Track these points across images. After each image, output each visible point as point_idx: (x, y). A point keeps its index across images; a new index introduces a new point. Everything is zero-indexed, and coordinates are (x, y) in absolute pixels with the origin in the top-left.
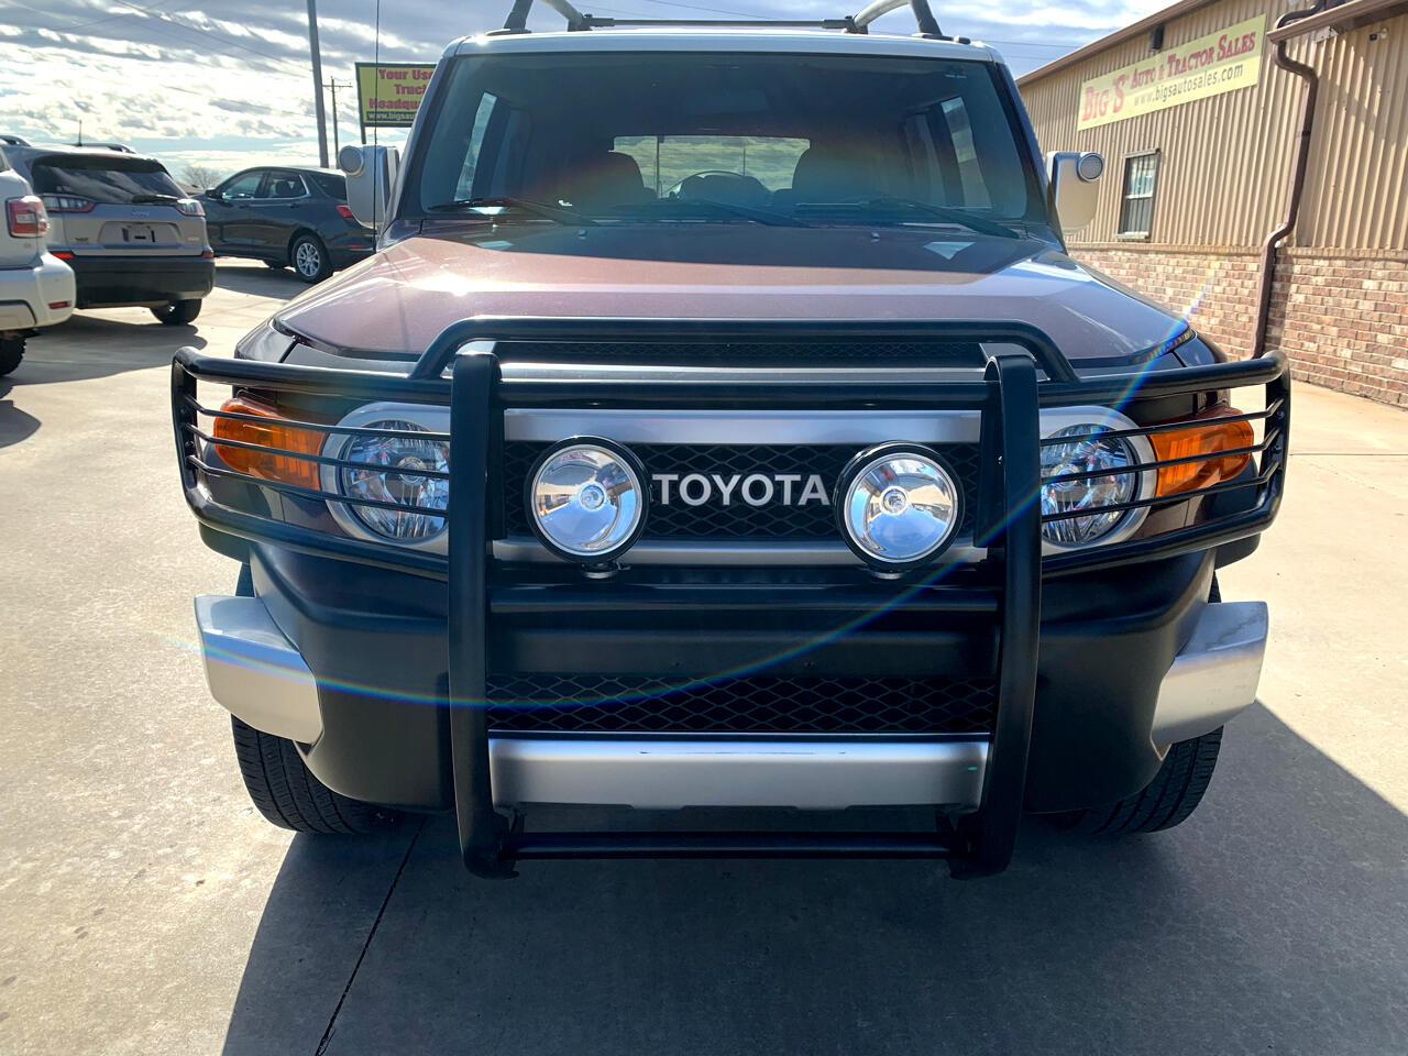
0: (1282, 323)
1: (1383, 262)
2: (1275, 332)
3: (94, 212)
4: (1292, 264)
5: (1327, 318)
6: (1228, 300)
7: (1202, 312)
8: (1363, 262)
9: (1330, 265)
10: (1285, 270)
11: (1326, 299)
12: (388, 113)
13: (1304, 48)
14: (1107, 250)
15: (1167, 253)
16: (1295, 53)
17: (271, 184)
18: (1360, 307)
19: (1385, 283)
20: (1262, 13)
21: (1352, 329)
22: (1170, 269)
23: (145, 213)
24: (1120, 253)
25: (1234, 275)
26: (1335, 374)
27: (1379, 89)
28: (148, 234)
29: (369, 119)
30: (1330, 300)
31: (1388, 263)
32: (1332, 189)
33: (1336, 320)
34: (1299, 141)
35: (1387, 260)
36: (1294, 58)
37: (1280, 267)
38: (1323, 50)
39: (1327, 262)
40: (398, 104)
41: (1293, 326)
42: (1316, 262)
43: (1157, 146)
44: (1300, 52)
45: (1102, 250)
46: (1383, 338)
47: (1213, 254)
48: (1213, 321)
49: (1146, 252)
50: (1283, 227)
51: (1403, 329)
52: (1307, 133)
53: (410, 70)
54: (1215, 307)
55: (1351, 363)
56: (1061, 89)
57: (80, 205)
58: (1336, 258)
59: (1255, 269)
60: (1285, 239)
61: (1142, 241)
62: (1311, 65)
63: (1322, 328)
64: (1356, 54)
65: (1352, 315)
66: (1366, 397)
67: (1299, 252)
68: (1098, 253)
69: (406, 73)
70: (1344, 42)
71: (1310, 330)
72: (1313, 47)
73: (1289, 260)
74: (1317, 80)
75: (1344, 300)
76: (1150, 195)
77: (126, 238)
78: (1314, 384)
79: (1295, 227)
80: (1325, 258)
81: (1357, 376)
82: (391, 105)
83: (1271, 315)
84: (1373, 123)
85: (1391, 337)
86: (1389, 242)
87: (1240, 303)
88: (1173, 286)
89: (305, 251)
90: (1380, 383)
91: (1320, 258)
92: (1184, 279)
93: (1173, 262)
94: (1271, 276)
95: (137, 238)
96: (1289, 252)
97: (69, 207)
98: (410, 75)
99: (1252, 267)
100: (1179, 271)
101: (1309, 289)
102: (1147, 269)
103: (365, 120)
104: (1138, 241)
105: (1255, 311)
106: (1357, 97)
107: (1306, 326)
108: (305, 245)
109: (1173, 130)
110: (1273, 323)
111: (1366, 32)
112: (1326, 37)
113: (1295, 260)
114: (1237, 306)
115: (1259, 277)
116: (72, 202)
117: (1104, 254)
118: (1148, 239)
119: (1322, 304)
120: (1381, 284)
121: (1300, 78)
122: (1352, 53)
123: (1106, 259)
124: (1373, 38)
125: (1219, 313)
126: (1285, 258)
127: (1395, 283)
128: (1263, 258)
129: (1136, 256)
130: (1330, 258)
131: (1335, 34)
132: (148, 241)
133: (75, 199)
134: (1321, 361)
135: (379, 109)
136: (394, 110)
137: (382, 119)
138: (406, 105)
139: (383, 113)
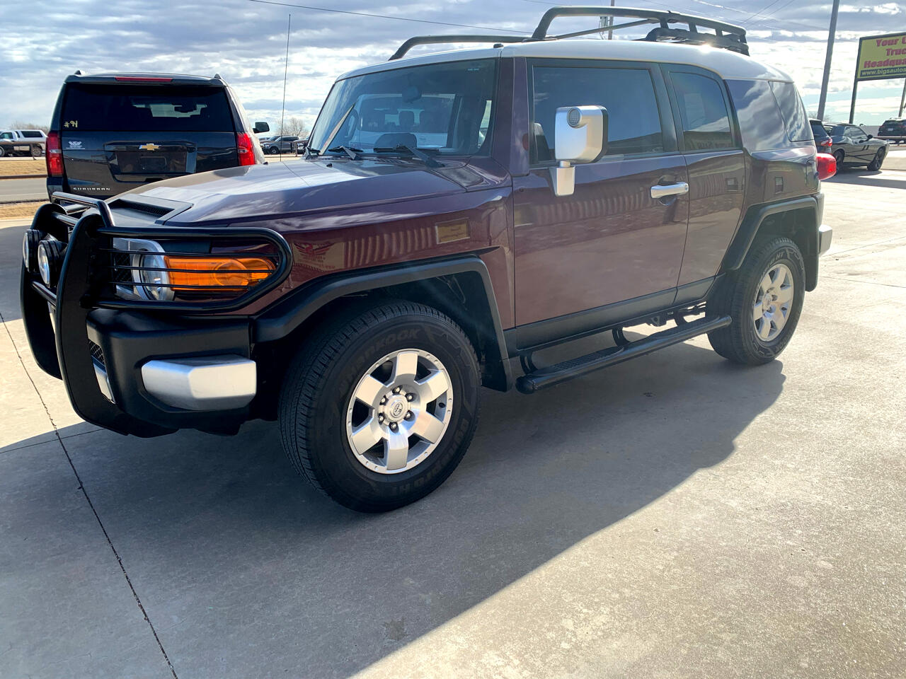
12: (877, 70)
29: (861, 75)
40: (887, 63)
69: (897, 40)
82: (881, 63)
98: (898, 42)
103: (859, 77)
135: (871, 68)
136: (883, 67)
137: (871, 75)
138: (892, 63)
139: (873, 70)
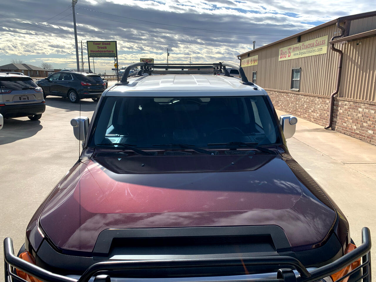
0: (336, 118)
1: (364, 104)
2: (335, 120)
3: (11, 93)
4: (339, 102)
5: (349, 117)
6: (321, 110)
7: (314, 112)
8: (358, 103)
9: (349, 103)
10: (337, 103)
11: (348, 112)
12: (95, 54)
13: (339, 45)
14: (288, 93)
15: (304, 95)
16: (336, 46)
17: (63, 76)
18: (358, 115)
19: (365, 110)
20: (327, 35)
21: (356, 121)
22: (305, 100)
23: (26, 92)
24: (291, 94)
25: (323, 103)
26: (352, 132)
27: (360, 57)
28: (26, 98)
29: (90, 55)
30: (350, 112)
31: (365, 104)
32: (348, 83)
33: (351, 118)
34: (339, 69)
35: (365, 103)
36: (336, 48)
37: (335, 102)
38: (344, 46)
39: (348, 102)
40: (98, 51)
41: (340, 119)
42: (345, 102)
43: (300, 67)
44: (337, 46)
45: (286, 93)
46: (365, 124)
47: (317, 97)
48: (318, 115)
49: (299, 95)
50: (335, 92)
51: (370, 122)
52: (341, 67)
53: (101, 43)
54: (318, 111)
55: (356, 130)
56: (274, 49)
57: (7, 91)
58: (351, 102)
59: (329, 102)
60: (336, 95)
61: (297, 91)
62: (341, 50)
63: (348, 120)
64: (353, 48)
65: (356, 117)
66: (361, 140)
67: (340, 99)
68: (285, 94)
70: (349, 45)
71: (344, 120)
72: (341, 45)
73: (338, 101)
74: (343, 54)
75: (353, 113)
76: (299, 79)
77: (20, 99)
78: (346, 135)
79: (339, 92)
80: (347, 101)
81: (358, 134)
82: (96, 51)
83: (333, 115)
84: (359, 66)
85: (367, 124)
86: (365, 98)
87: (325, 111)
88: (306, 104)
89: (72, 94)
90: (365, 136)
91: (346, 101)
92: (309, 103)
93: (306, 98)
94: (333, 104)
95: (23, 99)
96: (338, 99)
97: (4, 92)
98: (101, 44)
99: (328, 101)
100: (308, 101)
101: (344, 109)
102: (299, 99)
104: (296, 91)
105: (329, 113)
106: (354, 59)
107: (343, 119)
108: (72, 93)
109: (304, 63)
110: (334, 117)
111: (355, 43)
112: (345, 43)
113: (339, 101)
114: (324, 112)
115: (330, 104)
116: (5, 91)
117: (287, 94)
118: (299, 91)
119: (347, 113)
120: (363, 110)
121: (338, 53)
122: (352, 48)
123: (288, 95)
124: (358, 44)
125: (319, 113)
126: (337, 100)
127: (367, 110)
128: (331, 100)
129: (296, 95)
130: (349, 102)
131: (347, 42)
132: (27, 100)
133: (6, 90)
134: (348, 129)
135: (93, 53)
136: (97, 53)
137: (94, 55)
138: (100, 52)
139: (94, 54)
